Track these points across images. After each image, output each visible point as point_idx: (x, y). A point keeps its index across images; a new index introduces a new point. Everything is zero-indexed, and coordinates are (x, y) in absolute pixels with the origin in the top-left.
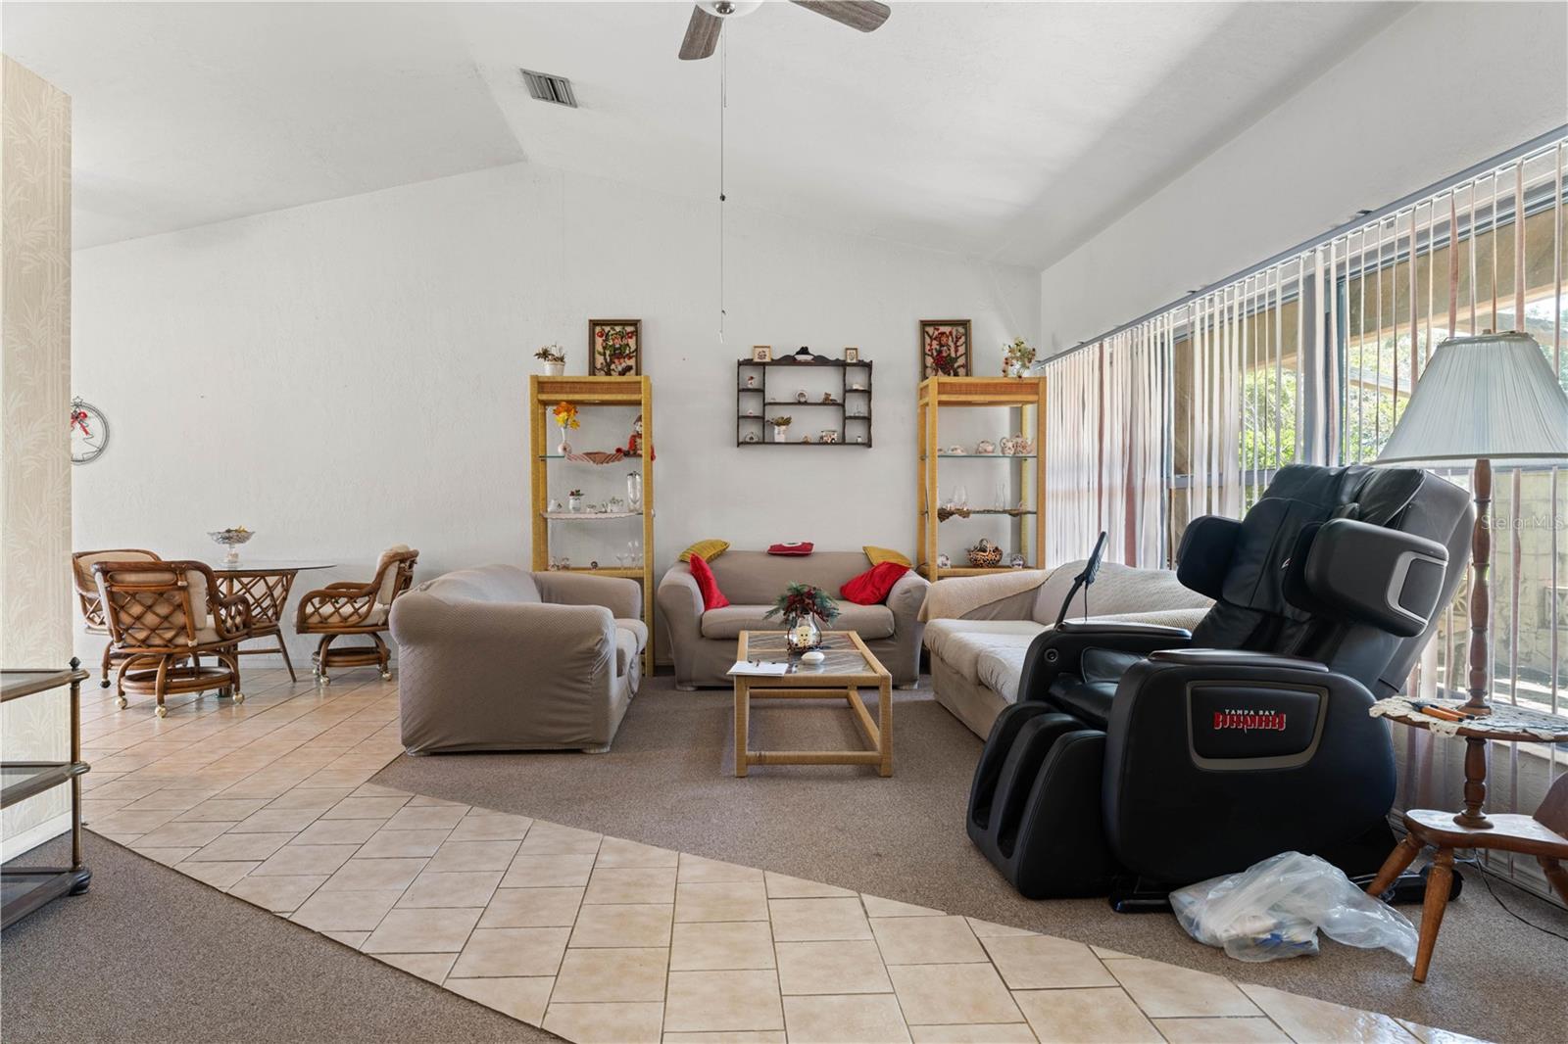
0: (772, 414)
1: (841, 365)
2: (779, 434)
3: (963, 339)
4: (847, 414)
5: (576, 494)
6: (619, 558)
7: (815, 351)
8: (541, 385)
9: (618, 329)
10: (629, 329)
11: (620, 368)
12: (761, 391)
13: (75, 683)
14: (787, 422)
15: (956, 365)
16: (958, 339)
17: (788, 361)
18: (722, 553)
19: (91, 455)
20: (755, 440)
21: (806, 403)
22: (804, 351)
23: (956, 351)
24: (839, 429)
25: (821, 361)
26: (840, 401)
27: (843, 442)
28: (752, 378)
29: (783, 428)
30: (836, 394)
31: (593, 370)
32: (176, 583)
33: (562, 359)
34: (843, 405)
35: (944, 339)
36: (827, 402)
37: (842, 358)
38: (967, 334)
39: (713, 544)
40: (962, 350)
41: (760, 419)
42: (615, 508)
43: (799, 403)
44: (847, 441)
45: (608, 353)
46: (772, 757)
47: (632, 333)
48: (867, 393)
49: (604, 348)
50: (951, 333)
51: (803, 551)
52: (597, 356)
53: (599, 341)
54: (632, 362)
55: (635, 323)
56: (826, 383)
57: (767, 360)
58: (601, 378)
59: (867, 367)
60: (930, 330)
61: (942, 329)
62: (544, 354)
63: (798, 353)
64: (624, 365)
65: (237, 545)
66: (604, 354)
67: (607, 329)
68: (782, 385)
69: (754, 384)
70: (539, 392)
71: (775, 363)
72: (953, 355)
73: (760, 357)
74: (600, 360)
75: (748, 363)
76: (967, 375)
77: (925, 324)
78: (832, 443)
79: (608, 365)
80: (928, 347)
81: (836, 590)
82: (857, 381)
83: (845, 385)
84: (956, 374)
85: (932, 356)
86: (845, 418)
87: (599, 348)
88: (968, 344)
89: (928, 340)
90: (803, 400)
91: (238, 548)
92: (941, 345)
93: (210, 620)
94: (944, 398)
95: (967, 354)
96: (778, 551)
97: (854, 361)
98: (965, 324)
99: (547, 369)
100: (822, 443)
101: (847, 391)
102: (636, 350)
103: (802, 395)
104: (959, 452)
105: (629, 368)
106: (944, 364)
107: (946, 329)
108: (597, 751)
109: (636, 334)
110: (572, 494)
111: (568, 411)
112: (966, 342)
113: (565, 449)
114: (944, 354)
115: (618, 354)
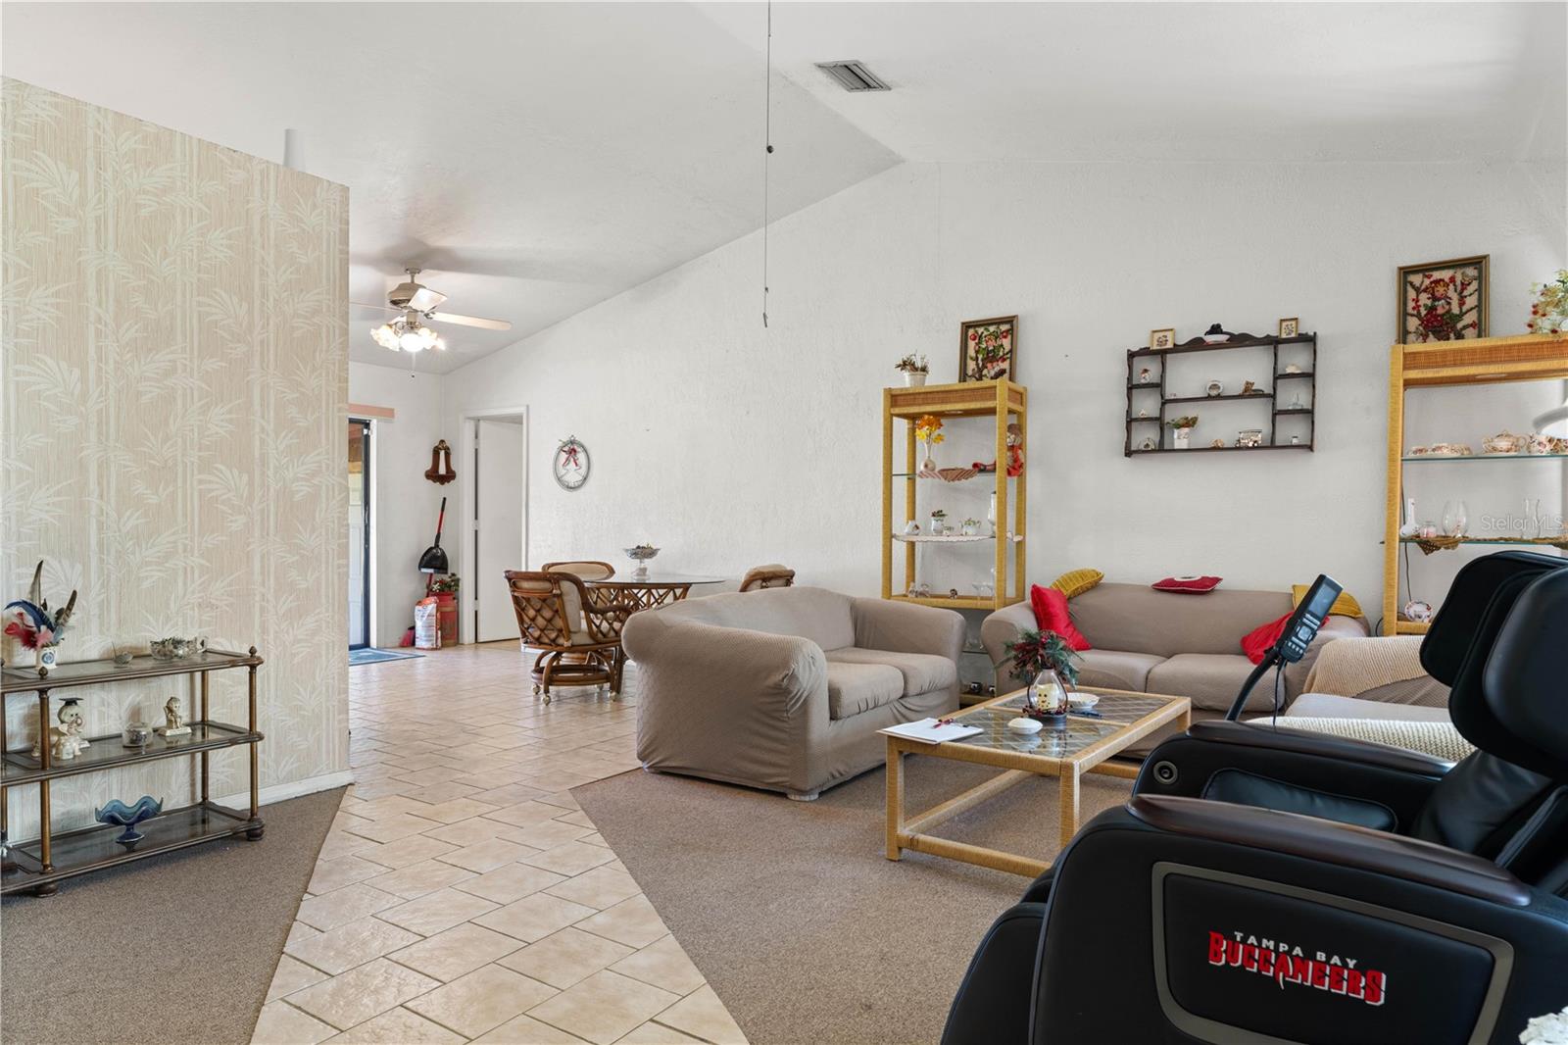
0: (1173, 413)
1: (1273, 342)
2: (1180, 439)
3: (1474, 285)
4: (1279, 407)
5: (938, 514)
6: (976, 587)
7: (1233, 326)
8: (894, 398)
9: (992, 329)
10: (1004, 327)
11: (992, 373)
12: (1159, 386)
13: (253, 667)
14: (1190, 423)
15: (1460, 325)
16: (1464, 286)
17: (1196, 345)
18: (1094, 584)
19: (580, 483)
20: (1152, 447)
21: (1219, 397)
22: (1216, 329)
23: (1462, 303)
24: (1266, 428)
25: (1240, 341)
26: (1268, 390)
27: (1272, 445)
28: (1146, 371)
29: (1186, 430)
30: (1262, 382)
31: (963, 377)
32: (551, 592)
33: (924, 369)
34: (1273, 396)
35: (1440, 290)
36: (1249, 393)
37: (1274, 333)
38: (1482, 279)
39: (1082, 574)
40: (1471, 301)
41: (1159, 421)
42: (971, 530)
43: (1209, 398)
44: (1278, 443)
45: (980, 357)
46: (925, 843)
47: (1007, 331)
48: (1309, 376)
49: (977, 352)
50: (1452, 280)
51: (1203, 587)
52: (969, 361)
53: (972, 344)
54: (1005, 365)
55: (1010, 320)
56: (1251, 368)
57: (1170, 345)
58: (972, 384)
59: (1309, 340)
60: (1416, 279)
61: (1437, 275)
62: (904, 365)
63: (1209, 333)
64: (997, 369)
65: (646, 560)
66: (977, 358)
67: (980, 330)
68: (1188, 377)
69: (1152, 376)
70: (892, 406)
71: (1177, 349)
72: (1456, 310)
73: (1160, 343)
74: (971, 365)
75: (1145, 352)
76: (1479, 336)
77: (1405, 272)
78: (1253, 448)
79: (980, 371)
80: (1411, 304)
81: (1236, 641)
82: (1295, 361)
83: (1275, 369)
84: (1460, 336)
85: (1418, 316)
86: (1276, 414)
87: (971, 352)
88: (1482, 292)
89: (1412, 294)
90: (1214, 393)
91: (647, 563)
92: (1435, 298)
93: (584, 625)
94: (1414, 374)
95: (1481, 307)
96: (1168, 587)
97: (1293, 335)
98: (1479, 262)
99: (905, 381)
100: (1238, 448)
101: (1278, 377)
102: (1011, 351)
103: (1215, 386)
104: (1446, 453)
105: (1002, 372)
106: (1439, 325)
107: (1446, 275)
108: (798, 798)
109: (1011, 332)
110: (934, 515)
111: (930, 424)
112: (1479, 290)
113: (926, 466)
114: (1440, 311)
115: (991, 357)
